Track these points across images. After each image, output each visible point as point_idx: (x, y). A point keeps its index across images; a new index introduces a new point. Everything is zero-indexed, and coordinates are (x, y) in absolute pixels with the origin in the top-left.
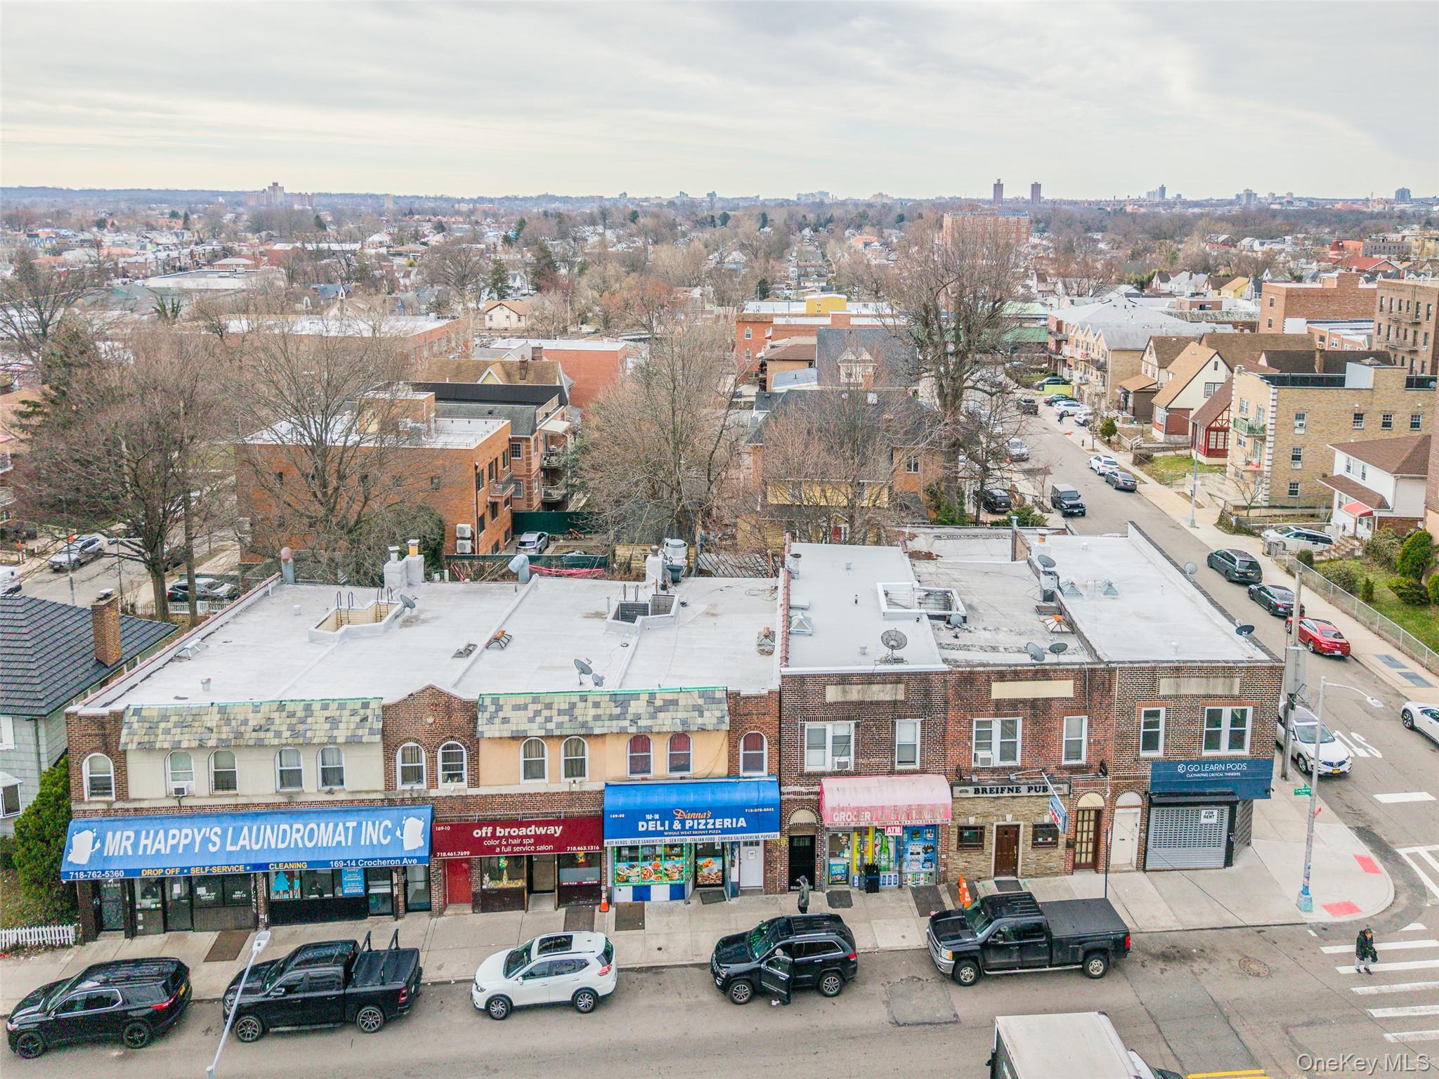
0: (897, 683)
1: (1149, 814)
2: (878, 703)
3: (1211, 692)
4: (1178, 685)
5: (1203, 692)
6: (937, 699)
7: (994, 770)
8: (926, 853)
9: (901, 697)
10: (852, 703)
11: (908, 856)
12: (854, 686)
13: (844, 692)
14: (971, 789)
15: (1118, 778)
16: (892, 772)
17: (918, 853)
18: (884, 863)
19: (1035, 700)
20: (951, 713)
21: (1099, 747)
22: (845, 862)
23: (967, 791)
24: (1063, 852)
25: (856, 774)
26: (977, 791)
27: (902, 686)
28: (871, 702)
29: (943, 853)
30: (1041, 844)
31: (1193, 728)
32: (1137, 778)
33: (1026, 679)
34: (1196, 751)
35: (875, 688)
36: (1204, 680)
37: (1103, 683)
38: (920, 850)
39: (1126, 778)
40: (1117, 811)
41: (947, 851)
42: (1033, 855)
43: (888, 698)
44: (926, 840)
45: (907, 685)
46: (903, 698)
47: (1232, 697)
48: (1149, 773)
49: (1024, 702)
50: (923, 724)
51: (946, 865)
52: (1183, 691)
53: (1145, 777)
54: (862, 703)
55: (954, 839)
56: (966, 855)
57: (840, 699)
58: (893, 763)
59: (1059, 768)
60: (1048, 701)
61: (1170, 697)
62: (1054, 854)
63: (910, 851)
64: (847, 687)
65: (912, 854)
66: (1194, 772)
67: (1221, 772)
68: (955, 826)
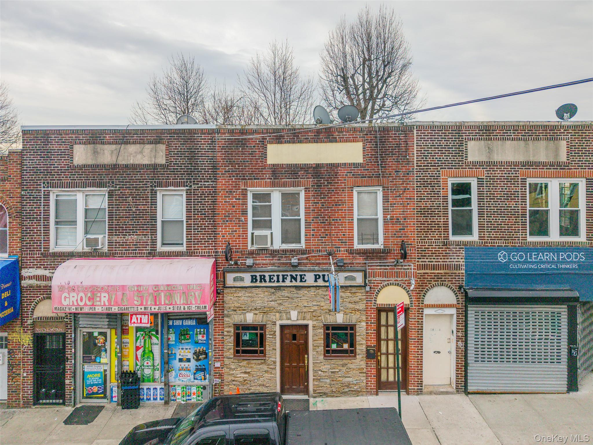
0: (157, 141)
1: (466, 316)
2: (134, 167)
3: (532, 159)
4: (490, 150)
5: (520, 158)
6: (204, 164)
7: (274, 253)
8: (198, 360)
9: (161, 160)
10: (104, 166)
11: (176, 364)
12: (106, 147)
13: (95, 152)
14: (247, 277)
15: (425, 267)
16: (152, 254)
17: (188, 360)
18: (147, 372)
19: (318, 166)
20: (222, 182)
21: (398, 227)
22: (102, 369)
23: (242, 279)
24: (363, 364)
25: (110, 255)
26: (254, 279)
27: (162, 147)
28: (127, 166)
29: (217, 359)
30: (334, 351)
31: (513, 204)
32: (448, 267)
33: (307, 141)
34: (520, 235)
35: (132, 148)
36: (522, 143)
37: (398, 146)
38: (190, 356)
39: (434, 267)
40: (427, 311)
41: (220, 358)
42: (326, 366)
43: (146, 161)
44: (197, 343)
45: (168, 145)
46: (163, 162)
47: (559, 164)
48: (462, 262)
49: (305, 168)
50: (189, 194)
51: (221, 376)
52: (497, 157)
53: (458, 267)
54: (115, 167)
55: (230, 342)
56: (244, 363)
57: (90, 162)
58: (154, 242)
59: (351, 252)
60: (333, 167)
61: (481, 164)
62: (352, 366)
63: (178, 357)
64: (99, 146)
65: (181, 360)
66: (518, 262)
67: (553, 262)
68: (231, 325)
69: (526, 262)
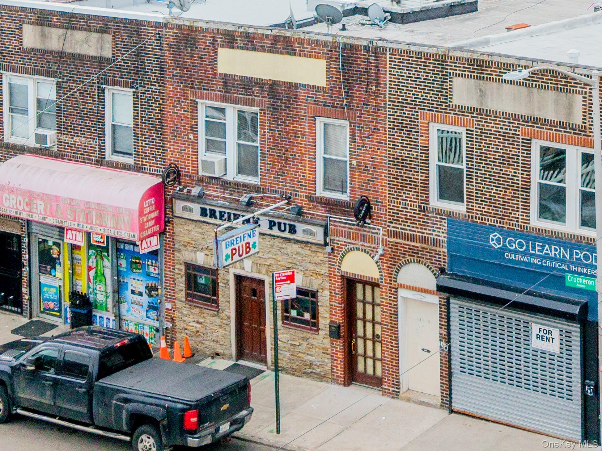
0: (103, 31)
1: (448, 308)
2: (81, 58)
3: (537, 114)
4: (482, 93)
5: (522, 111)
6: (151, 62)
7: (225, 185)
8: (150, 296)
9: (108, 53)
10: (51, 52)
11: (127, 294)
12: (54, 30)
13: (43, 36)
14: (196, 208)
15: (396, 235)
16: (100, 162)
17: (140, 294)
18: (100, 298)
19: (274, 83)
20: (170, 87)
21: (366, 177)
22: (58, 283)
23: (191, 210)
24: (327, 342)
25: (60, 156)
26: (203, 212)
27: (108, 38)
28: (73, 55)
29: (168, 300)
30: (294, 319)
31: (511, 171)
32: (422, 240)
33: (263, 49)
34: (519, 214)
35: (79, 35)
37: (368, 71)
38: (142, 289)
39: (408, 238)
41: (172, 299)
42: (285, 335)
43: (92, 52)
44: (148, 275)
45: (115, 37)
46: (110, 56)
47: (573, 127)
48: (443, 237)
49: (260, 83)
50: (136, 96)
51: (172, 320)
52: (492, 105)
53: (437, 243)
54: (61, 55)
55: (181, 283)
56: (197, 310)
57: (38, 46)
58: (102, 149)
59: (312, 199)
60: (292, 87)
61: (470, 110)
62: (314, 342)
63: (130, 288)
64: (47, 29)
65: (133, 292)
66: (515, 252)
67: (563, 261)
68: (181, 262)
69: (525, 253)
